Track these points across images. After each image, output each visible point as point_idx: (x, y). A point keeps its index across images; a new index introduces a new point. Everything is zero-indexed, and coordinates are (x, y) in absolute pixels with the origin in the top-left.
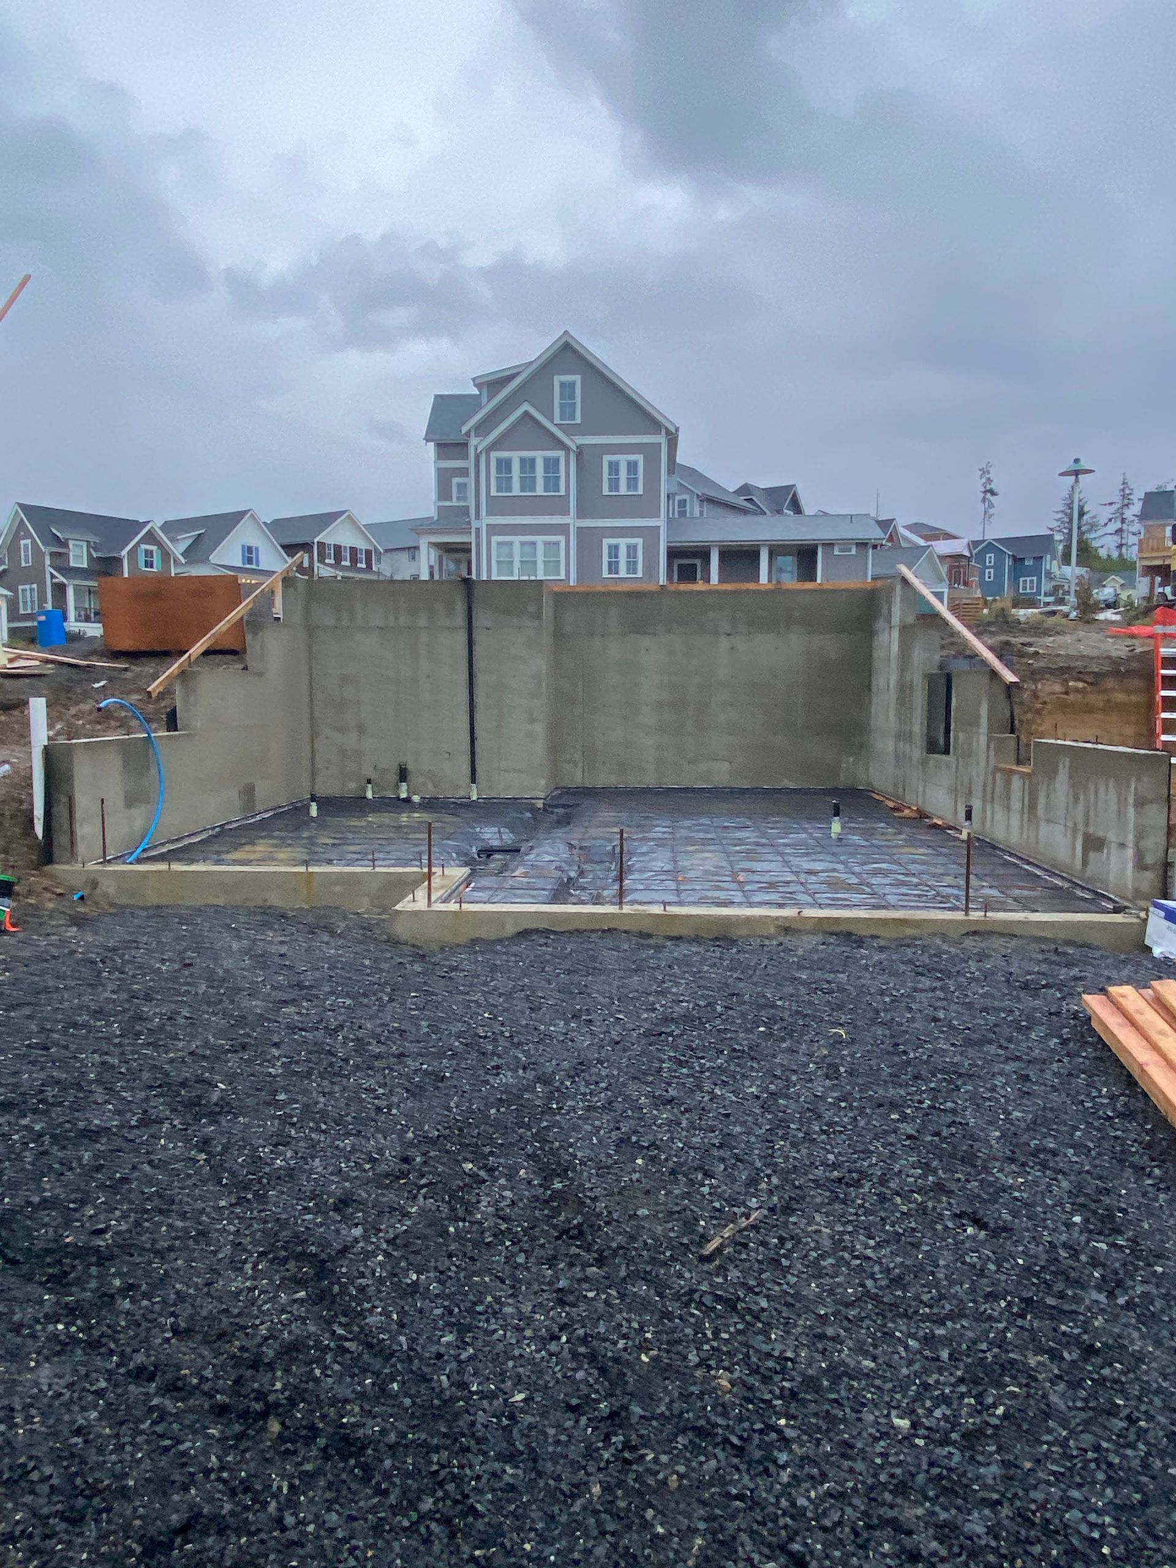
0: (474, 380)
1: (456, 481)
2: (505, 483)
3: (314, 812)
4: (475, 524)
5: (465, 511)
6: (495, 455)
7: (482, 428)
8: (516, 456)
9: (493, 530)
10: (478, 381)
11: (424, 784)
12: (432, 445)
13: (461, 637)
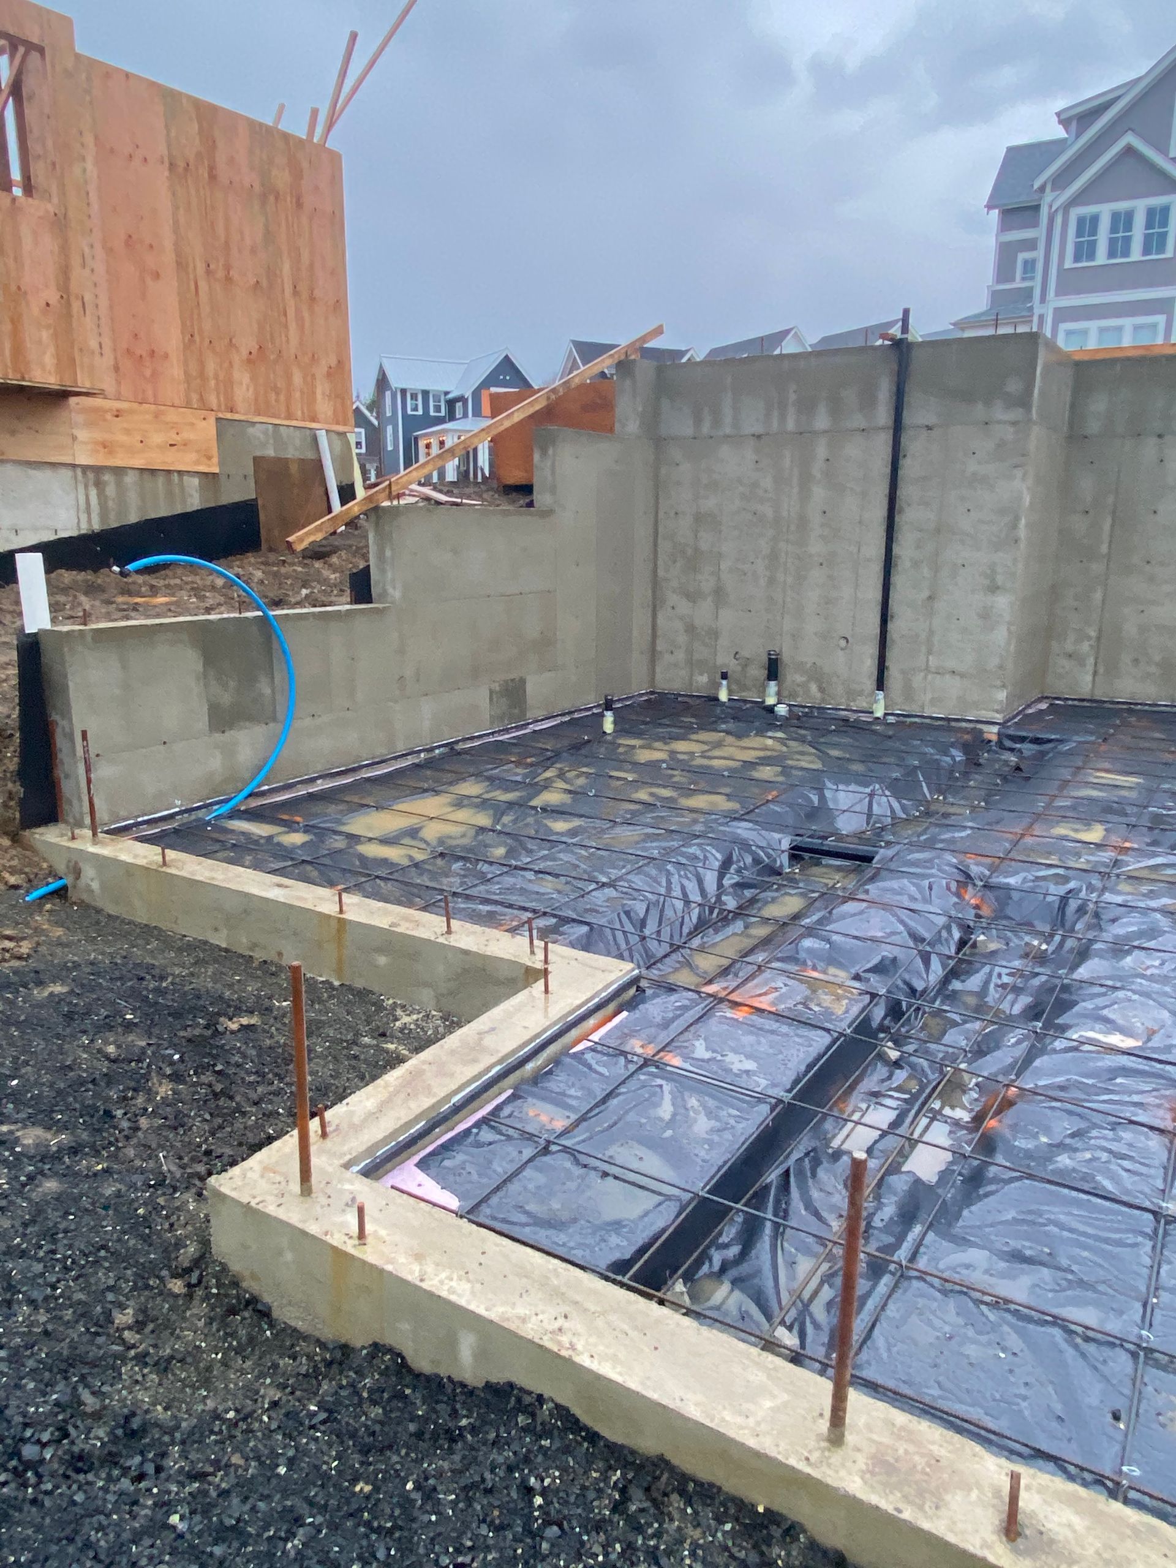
0: (1058, 114)
1: (1022, 256)
2: (1085, 251)
3: (608, 725)
4: (1037, 311)
5: (1028, 294)
6: (1075, 212)
7: (1060, 180)
8: (1105, 211)
9: (1062, 315)
10: (1063, 117)
11: (804, 685)
12: (995, 213)
13: (882, 444)
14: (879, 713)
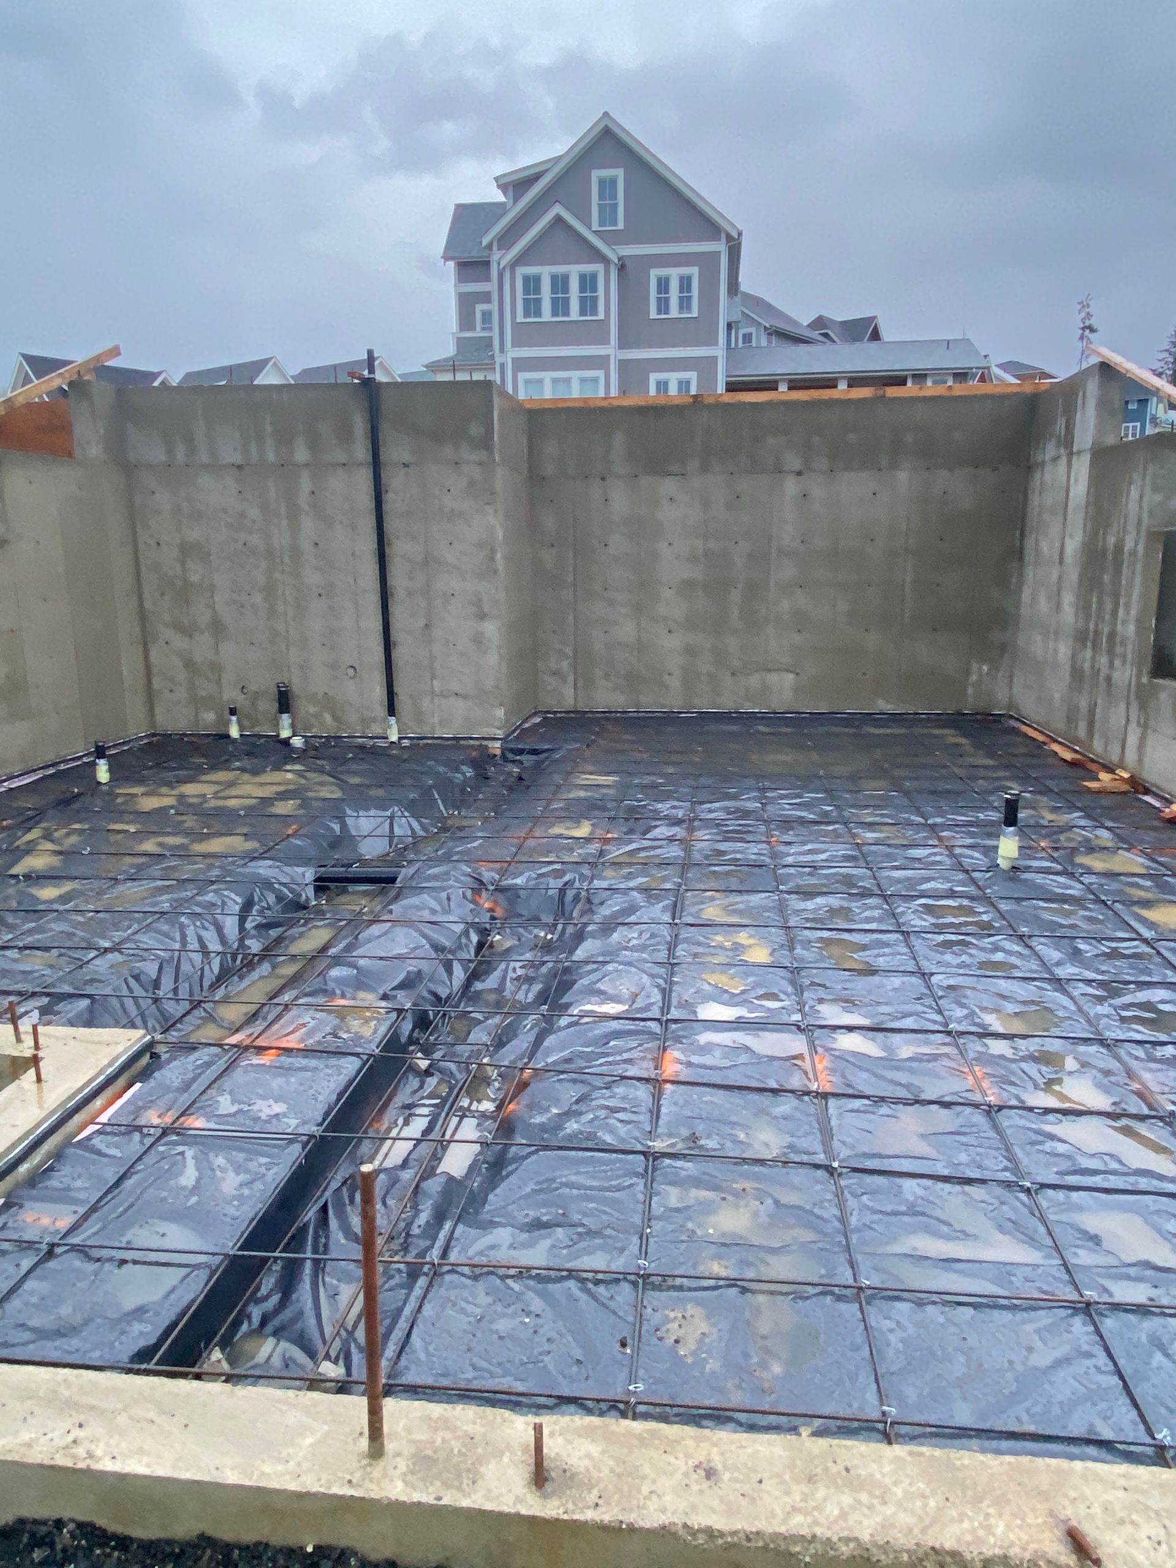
0: (497, 179)
1: (480, 308)
2: (532, 307)
3: (103, 773)
4: (498, 359)
5: (488, 343)
6: (522, 271)
7: (506, 239)
8: (545, 273)
9: (521, 364)
10: (502, 181)
11: (316, 716)
12: (451, 264)
13: (363, 479)
14: (394, 738)
